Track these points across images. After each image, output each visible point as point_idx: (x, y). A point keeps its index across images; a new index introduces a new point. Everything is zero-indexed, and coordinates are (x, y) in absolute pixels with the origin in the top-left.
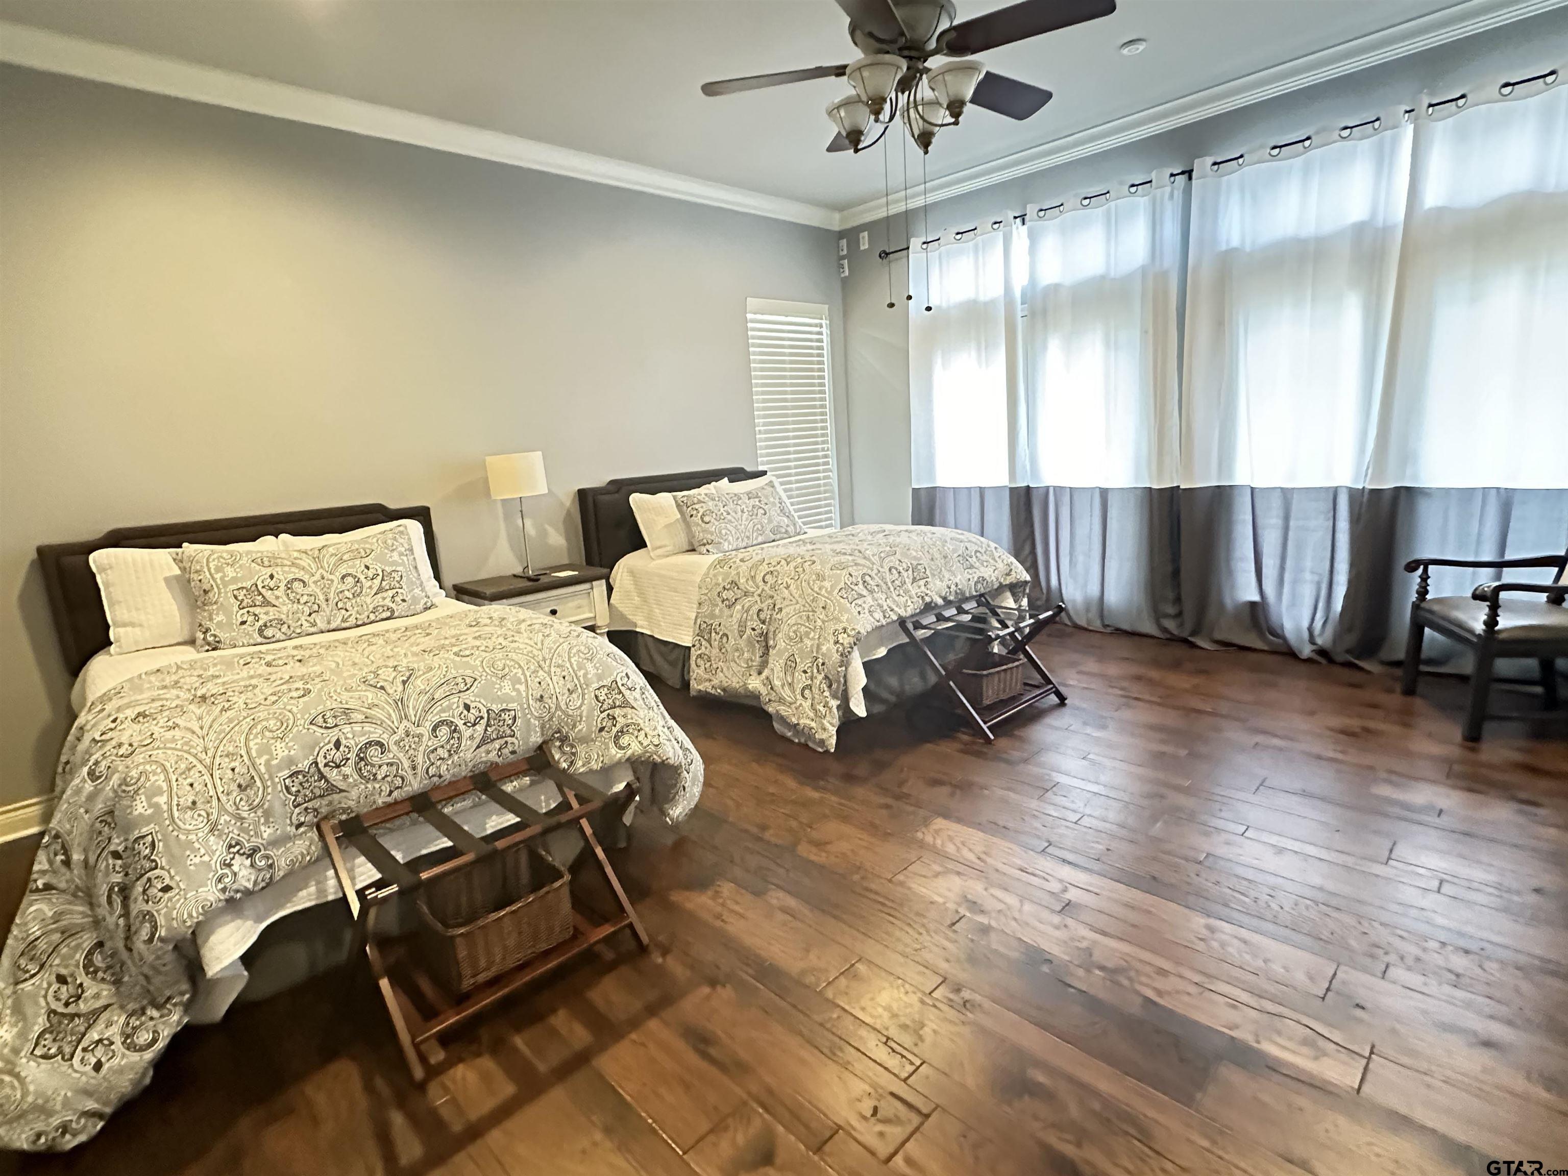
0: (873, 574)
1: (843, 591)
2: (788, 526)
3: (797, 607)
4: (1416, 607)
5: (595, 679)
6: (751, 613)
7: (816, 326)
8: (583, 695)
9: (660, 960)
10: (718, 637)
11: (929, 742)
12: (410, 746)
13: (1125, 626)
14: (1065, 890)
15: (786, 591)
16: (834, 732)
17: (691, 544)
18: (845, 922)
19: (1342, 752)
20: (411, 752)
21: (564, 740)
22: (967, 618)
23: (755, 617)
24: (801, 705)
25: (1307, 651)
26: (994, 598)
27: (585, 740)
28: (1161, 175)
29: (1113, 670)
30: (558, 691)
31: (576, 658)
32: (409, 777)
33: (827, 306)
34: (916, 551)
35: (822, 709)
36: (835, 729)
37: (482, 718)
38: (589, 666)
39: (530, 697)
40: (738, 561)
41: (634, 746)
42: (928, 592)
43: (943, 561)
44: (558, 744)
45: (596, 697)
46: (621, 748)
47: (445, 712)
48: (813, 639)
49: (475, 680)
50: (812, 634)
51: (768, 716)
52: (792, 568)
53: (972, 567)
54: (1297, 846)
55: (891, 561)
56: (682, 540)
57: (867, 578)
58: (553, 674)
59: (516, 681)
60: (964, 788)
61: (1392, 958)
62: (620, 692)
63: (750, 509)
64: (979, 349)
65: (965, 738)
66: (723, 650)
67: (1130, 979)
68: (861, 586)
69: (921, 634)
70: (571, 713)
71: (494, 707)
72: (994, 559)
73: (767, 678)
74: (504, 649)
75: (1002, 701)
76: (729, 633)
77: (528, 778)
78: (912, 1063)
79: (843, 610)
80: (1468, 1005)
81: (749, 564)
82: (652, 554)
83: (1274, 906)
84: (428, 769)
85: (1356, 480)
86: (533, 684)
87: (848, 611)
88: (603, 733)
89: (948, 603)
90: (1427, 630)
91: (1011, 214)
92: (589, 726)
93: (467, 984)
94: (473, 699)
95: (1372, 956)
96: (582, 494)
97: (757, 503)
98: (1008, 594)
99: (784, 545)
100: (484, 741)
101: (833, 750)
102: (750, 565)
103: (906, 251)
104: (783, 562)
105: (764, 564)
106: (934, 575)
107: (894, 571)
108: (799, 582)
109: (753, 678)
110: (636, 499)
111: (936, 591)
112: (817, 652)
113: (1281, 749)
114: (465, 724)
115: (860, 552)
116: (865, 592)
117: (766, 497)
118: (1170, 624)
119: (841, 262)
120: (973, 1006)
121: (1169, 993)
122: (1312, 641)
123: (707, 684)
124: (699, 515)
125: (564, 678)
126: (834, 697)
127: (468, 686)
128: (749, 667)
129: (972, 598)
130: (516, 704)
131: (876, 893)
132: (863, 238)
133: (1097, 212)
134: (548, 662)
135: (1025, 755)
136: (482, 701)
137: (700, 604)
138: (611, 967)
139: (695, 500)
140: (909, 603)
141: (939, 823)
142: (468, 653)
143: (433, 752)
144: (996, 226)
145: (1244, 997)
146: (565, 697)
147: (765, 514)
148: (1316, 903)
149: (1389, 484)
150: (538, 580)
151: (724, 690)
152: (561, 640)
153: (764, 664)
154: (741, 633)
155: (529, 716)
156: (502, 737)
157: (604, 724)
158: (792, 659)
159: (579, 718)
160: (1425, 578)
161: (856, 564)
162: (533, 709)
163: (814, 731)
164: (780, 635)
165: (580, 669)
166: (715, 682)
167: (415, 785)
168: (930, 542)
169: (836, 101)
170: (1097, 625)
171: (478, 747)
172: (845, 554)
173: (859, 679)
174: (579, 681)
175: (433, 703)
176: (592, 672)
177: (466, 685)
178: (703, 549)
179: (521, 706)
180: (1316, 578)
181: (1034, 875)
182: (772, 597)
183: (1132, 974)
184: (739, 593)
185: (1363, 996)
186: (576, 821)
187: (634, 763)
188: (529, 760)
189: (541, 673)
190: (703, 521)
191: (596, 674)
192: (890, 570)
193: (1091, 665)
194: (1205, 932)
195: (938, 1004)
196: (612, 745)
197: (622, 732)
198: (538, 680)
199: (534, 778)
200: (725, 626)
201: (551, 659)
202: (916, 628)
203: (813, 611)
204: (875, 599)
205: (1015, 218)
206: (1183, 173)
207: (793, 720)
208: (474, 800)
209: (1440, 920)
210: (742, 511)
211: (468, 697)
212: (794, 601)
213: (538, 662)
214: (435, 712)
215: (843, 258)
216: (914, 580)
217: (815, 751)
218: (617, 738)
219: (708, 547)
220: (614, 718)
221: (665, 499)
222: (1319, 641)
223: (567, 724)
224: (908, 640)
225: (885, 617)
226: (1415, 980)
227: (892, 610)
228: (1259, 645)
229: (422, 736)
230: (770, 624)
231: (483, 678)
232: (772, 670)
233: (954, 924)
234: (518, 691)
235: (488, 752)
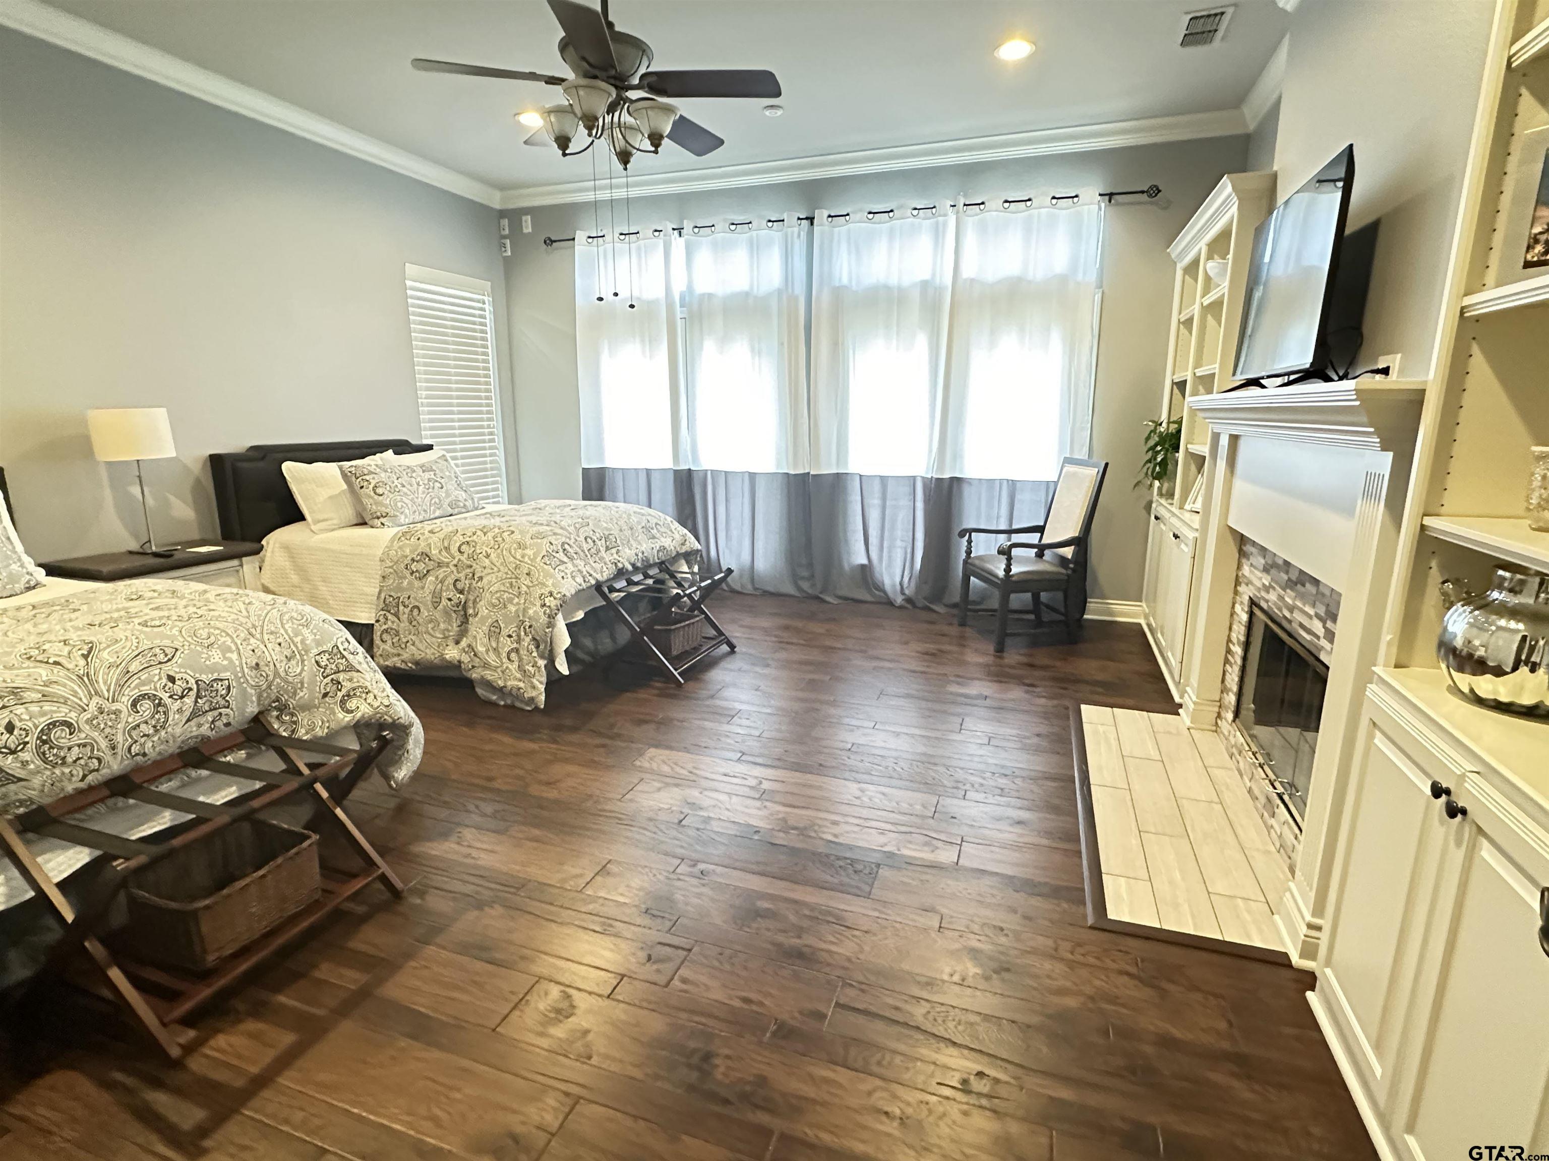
0: (571, 543)
1: (546, 559)
2: (466, 500)
3: (500, 574)
4: (965, 562)
5: (313, 645)
6: (446, 583)
7: (478, 301)
8: (303, 661)
9: (418, 901)
10: (407, 611)
11: (627, 691)
12: (106, 724)
13: (771, 589)
14: (761, 783)
15: (487, 561)
16: (543, 690)
17: (359, 515)
18: (589, 837)
19: (928, 666)
20: (108, 730)
21: (283, 708)
22: (650, 582)
23: (451, 587)
24: (507, 668)
25: (899, 600)
26: (672, 565)
27: (306, 707)
28: (791, 217)
29: (765, 623)
30: (275, 658)
31: (290, 624)
32: (108, 757)
33: (489, 283)
34: (607, 523)
35: (530, 669)
36: (544, 687)
37: (190, 689)
38: (305, 631)
39: (245, 666)
40: (426, 532)
41: (362, 709)
42: (620, 559)
43: (630, 532)
44: (275, 713)
45: (317, 662)
46: (349, 712)
47: (144, 685)
48: (518, 604)
49: (177, 650)
50: (516, 600)
51: (469, 684)
52: (490, 538)
53: (654, 537)
54: (905, 730)
55: (585, 531)
56: (349, 513)
57: (566, 546)
58: (267, 642)
59: (225, 650)
60: (664, 724)
61: (968, 787)
62: (344, 657)
63: (426, 482)
64: (643, 341)
65: (658, 685)
66: (414, 623)
67: (815, 831)
68: (561, 553)
69: (615, 596)
70: (290, 679)
71: (203, 677)
72: (671, 531)
73: (469, 646)
74: (203, 618)
75: (686, 651)
76: (420, 605)
77: (243, 752)
78: (670, 920)
79: (548, 575)
80: (1008, 806)
81: (441, 535)
82: (313, 527)
83: (898, 769)
84: (131, 746)
85: (927, 473)
86: (246, 652)
87: (552, 576)
88: (327, 699)
89: (636, 569)
90: (972, 578)
91: (670, 226)
92: (311, 691)
93: (211, 958)
94: (178, 670)
95: (957, 788)
96: (216, 462)
97: (433, 476)
98: (683, 562)
99: (471, 518)
100: (196, 714)
101: (542, 707)
102: (443, 536)
103: (571, 242)
104: (479, 533)
105: (458, 535)
106: (623, 544)
107: (589, 540)
108: (499, 551)
109: (449, 648)
110: (289, 468)
111: (627, 557)
112: (524, 616)
113: (890, 669)
114: (171, 697)
115: (556, 523)
116: (565, 559)
117: (442, 471)
118: (805, 585)
119: (503, 241)
120: (708, 873)
121: (842, 834)
122: (902, 593)
123: (396, 659)
124: (371, 487)
125: (280, 644)
126: (542, 657)
127: (169, 656)
128: (446, 638)
129: (655, 564)
130: (228, 674)
131: (611, 811)
132: (526, 222)
133: (742, 236)
134: (259, 629)
135: (711, 693)
136: (188, 671)
137: (383, 577)
138: (363, 919)
139: (366, 472)
140: (605, 569)
141: (652, 751)
142: (157, 623)
143: (135, 729)
144: (657, 234)
145: (889, 827)
146: (283, 664)
147: (442, 488)
148: (923, 763)
149: (947, 476)
150: (171, 556)
151: (417, 663)
152: (269, 608)
153: (463, 632)
154: (436, 604)
155: (245, 685)
156: (215, 709)
157: (328, 690)
158: (496, 625)
159: (299, 685)
160: (970, 542)
161: (555, 534)
162: (249, 678)
163: (522, 691)
164: (482, 603)
165: (296, 636)
166: (406, 656)
167: (115, 766)
168: (617, 515)
169: (547, 106)
170: (749, 588)
171: (188, 720)
172: (542, 524)
173: (564, 640)
174: (297, 647)
175: (128, 676)
176: (310, 638)
177: (166, 655)
178: (377, 522)
179: (236, 676)
180: (904, 544)
181: (734, 777)
182: (471, 567)
183: (816, 828)
184: (431, 565)
185: (954, 810)
186: (309, 786)
187: (360, 727)
188: (243, 732)
189: (252, 641)
190: (375, 493)
191: (314, 640)
192: (586, 539)
193: (748, 620)
194: (858, 793)
195: (682, 877)
196: (338, 709)
197: (348, 696)
198: (250, 647)
199: (250, 751)
200: (415, 599)
201: (262, 627)
202: (610, 592)
203: (517, 578)
204: (575, 566)
205: (674, 229)
206: (807, 218)
207: (500, 682)
208: (182, 779)
209: (991, 761)
210: (418, 484)
211: (171, 669)
212: (496, 569)
213: (248, 630)
214: (132, 686)
215: (505, 237)
216: (607, 549)
217: (523, 710)
218: (343, 702)
219: (382, 520)
220: (339, 683)
221: (330, 470)
222: (907, 592)
223: (286, 692)
224: (604, 603)
225: (585, 581)
226: (980, 797)
227: (591, 575)
228: (868, 598)
229: (120, 712)
230: (469, 593)
231: (186, 647)
232: (475, 637)
233: (681, 821)
234: (231, 661)
235: (199, 726)
